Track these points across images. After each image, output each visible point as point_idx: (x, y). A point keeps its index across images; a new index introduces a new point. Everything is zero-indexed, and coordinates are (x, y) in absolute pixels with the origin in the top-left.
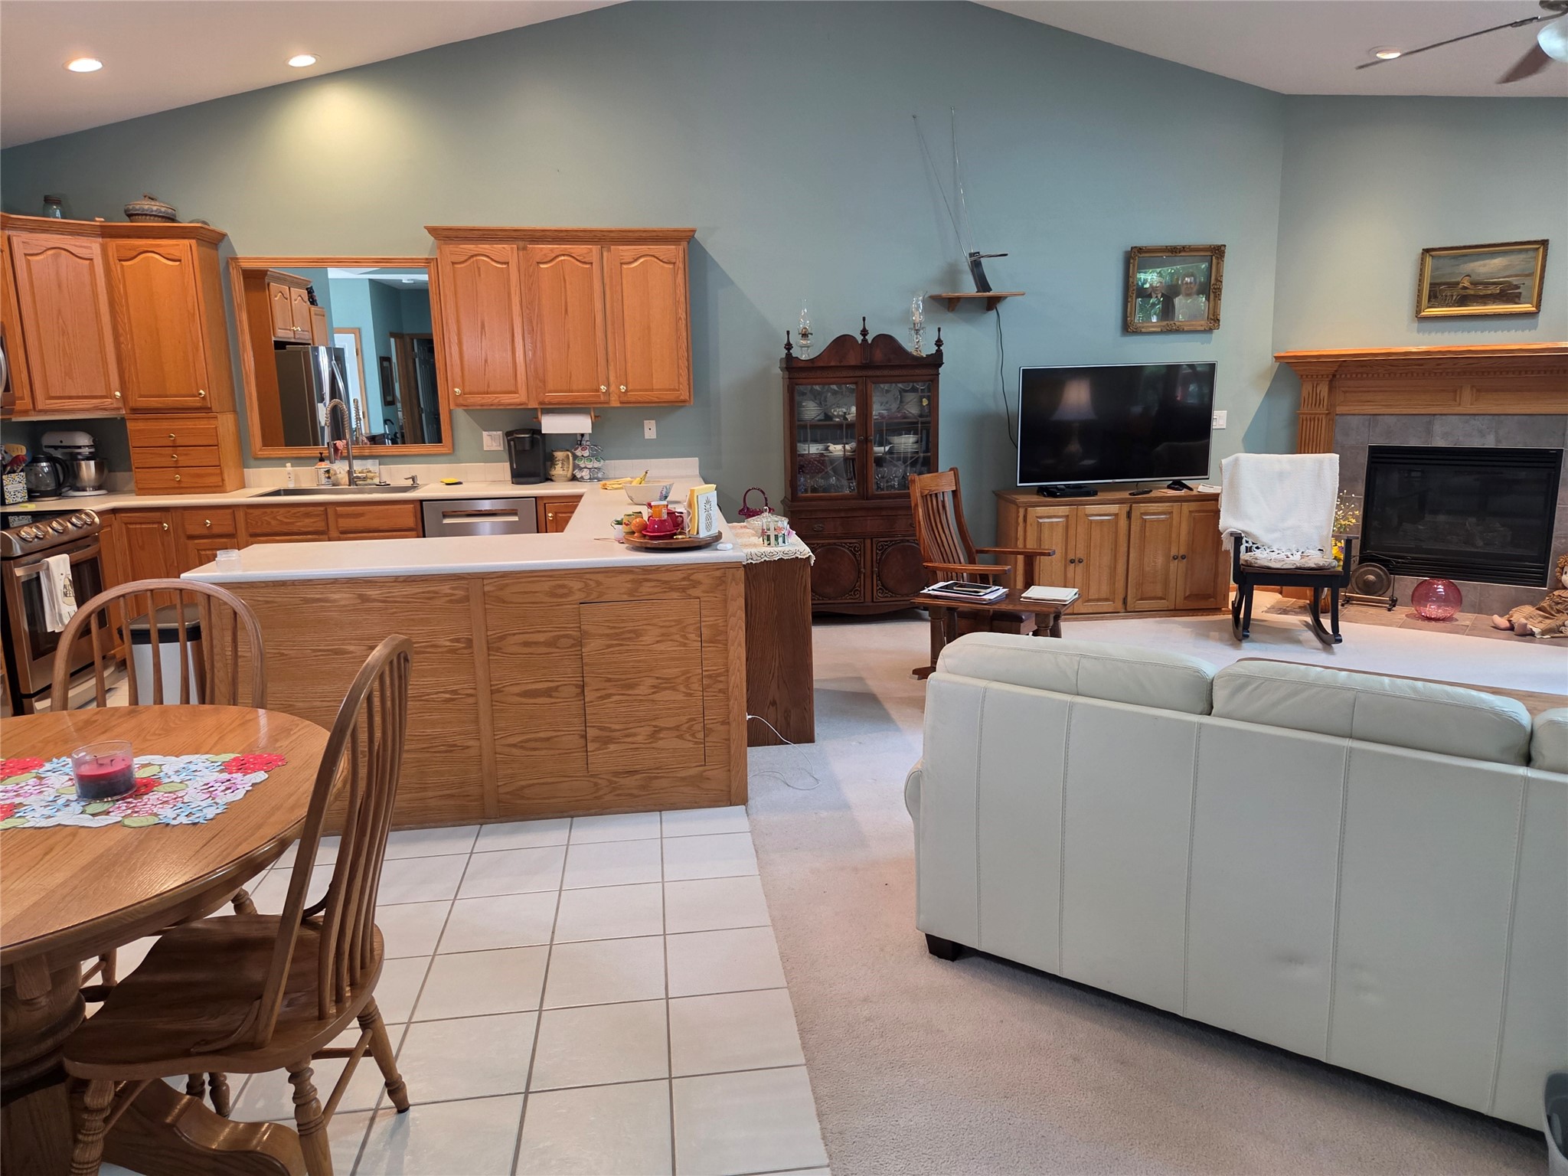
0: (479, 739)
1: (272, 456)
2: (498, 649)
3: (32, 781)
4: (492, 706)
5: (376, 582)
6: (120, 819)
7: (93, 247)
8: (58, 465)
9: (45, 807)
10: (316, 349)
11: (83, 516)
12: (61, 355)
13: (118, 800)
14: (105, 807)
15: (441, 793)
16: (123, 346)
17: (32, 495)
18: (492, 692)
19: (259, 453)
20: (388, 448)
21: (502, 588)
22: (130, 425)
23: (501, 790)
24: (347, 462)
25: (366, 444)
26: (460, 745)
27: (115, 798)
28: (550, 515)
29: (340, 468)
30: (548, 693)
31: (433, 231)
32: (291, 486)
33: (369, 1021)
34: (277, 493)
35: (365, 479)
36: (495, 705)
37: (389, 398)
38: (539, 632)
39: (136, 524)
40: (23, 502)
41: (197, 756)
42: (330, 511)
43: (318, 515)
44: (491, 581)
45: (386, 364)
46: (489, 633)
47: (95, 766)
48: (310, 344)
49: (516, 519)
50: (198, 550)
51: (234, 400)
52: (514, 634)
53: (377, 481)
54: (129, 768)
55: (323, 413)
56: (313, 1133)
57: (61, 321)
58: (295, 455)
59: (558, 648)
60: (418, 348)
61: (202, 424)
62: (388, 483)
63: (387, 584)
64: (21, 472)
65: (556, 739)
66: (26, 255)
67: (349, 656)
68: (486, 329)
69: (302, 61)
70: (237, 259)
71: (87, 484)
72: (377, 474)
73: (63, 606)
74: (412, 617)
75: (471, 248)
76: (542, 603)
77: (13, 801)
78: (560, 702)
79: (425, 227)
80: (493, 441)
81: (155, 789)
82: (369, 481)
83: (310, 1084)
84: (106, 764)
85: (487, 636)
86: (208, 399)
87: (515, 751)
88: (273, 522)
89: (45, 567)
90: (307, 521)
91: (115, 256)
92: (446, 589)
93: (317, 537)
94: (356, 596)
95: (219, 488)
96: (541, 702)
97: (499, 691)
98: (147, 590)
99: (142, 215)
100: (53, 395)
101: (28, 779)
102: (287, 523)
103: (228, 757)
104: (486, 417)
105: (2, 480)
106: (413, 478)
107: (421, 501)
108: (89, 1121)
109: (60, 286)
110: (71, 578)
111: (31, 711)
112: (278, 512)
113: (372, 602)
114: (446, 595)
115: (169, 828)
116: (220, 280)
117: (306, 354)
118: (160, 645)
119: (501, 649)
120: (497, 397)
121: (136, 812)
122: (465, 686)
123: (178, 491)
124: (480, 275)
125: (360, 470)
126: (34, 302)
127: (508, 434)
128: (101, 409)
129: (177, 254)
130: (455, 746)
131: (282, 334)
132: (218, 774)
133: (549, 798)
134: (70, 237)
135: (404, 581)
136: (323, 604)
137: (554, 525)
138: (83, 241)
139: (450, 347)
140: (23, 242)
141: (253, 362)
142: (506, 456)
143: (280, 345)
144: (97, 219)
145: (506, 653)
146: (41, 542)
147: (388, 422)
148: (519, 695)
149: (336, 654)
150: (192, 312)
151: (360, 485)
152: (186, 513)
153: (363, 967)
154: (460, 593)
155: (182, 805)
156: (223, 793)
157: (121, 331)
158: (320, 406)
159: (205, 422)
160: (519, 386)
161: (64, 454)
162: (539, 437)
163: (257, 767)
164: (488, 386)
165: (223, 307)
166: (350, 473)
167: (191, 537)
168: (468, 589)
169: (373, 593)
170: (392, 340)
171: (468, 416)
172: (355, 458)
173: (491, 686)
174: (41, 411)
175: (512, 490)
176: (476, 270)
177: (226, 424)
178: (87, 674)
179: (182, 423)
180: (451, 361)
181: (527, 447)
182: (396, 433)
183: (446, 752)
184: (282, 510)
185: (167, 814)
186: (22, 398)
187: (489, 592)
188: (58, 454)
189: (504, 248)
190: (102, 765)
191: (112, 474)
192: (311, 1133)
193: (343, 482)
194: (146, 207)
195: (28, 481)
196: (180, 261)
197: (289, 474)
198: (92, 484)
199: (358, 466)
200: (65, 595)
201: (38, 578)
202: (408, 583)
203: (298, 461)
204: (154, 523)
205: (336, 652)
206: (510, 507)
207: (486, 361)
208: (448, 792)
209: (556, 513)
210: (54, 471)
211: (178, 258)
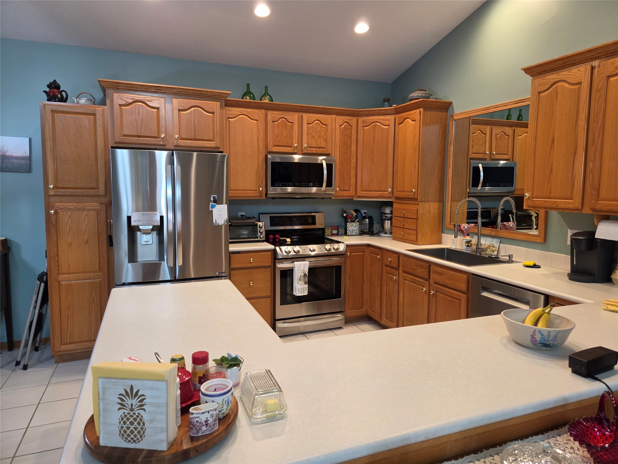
7: (391, 119)
12: (370, 172)
19: (448, 226)
22: (394, 205)
31: (528, 71)
39: (372, 253)
42: (431, 267)
43: (426, 268)
57: (372, 155)
61: (413, 207)
64: (357, 222)
66: (363, 127)
71: (387, 231)
72: (497, 249)
75: (555, 77)
86: (416, 194)
88: (409, 267)
90: (421, 270)
91: (398, 122)
95: (415, 243)
100: (364, 189)
102: (414, 269)
105: (347, 225)
106: (509, 256)
107: (472, 274)
109: (374, 140)
110: (306, 273)
112: (412, 261)
116: (445, 128)
123: (403, 240)
124: (557, 98)
125: (488, 244)
128: (384, 197)
129: (415, 117)
134: (383, 116)
138: (387, 117)
139: (528, 160)
140: (363, 121)
144: (393, 106)
146: (296, 254)
152: (386, 253)
159: (415, 206)
160: (575, 192)
164: (551, 192)
165: (445, 144)
166: (477, 245)
174: (360, 197)
176: (555, 94)
177: (427, 207)
179: (407, 206)
180: (528, 172)
196: (415, 121)
199: (489, 241)
200: (300, 280)
207: (551, 171)
211: (415, 119)
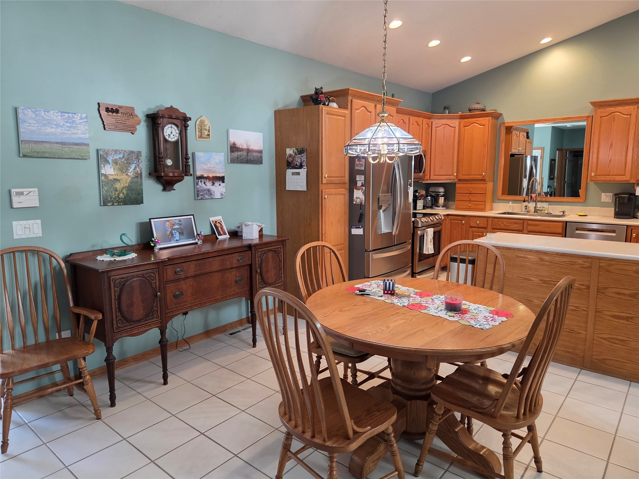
0: (586, 331)
1: (504, 199)
2: (603, 293)
3: (430, 300)
4: (595, 318)
5: (548, 254)
6: (458, 320)
7: (455, 123)
8: (433, 198)
9: (435, 309)
10: (526, 157)
11: (439, 216)
12: (440, 161)
13: (456, 313)
14: (453, 314)
15: (563, 349)
16: (460, 157)
17: (425, 207)
18: (596, 312)
19: (500, 197)
20: (549, 198)
21: (609, 265)
22: (457, 185)
23: (595, 357)
24: (535, 203)
25: (544, 196)
26: (576, 331)
27: (456, 312)
28: (634, 235)
29: (531, 205)
30: (627, 319)
31: (593, 103)
32: (510, 211)
33: (531, 429)
34: (504, 213)
35: (541, 210)
36: (597, 318)
37: (552, 177)
38: (626, 289)
39: (454, 220)
40: (421, 209)
41: (481, 306)
42: (525, 222)
43: (520, 224)
44: (603, 261)
45: (553, 162)
46: (599, 285)
47: (450, 300)
48: (524, 155)
49: (614, 234)
50: (473, 232)
51: (494, 177)
52: (612, 288)
53: (546, 212)
54: (461, 303)
55: (525, 182)
56: (509, 460)
57: (442, 149)
58: (514, 199)
59: (636, 298)
60: (569, 155)
61: (482, 186)
62: (551, 213)
63: (553, 255)
64: (422, 199)
65: (628, 342)
66: (436, 127)
67: (531, 282)
68: (613, 146)
69: (546, 40)
70: (505, 123)
71: (440, 205)
72: (547, 209)
73: (429, 245)
74: (562, 271)
75: (613, 109)
76: (630, 276)
77: (425, 305)
78: (633, 325)
79: (590, 102)
80: (607, 197)
81: (468, 313)
82: (543, 212)
83: (510, 441)
84: (454, 300)
85: (598, 286)
86: (485, 177)
87: (604, 341)
88: (502, 225)
89: (426, 232)
90: (515, 225)
91: (463, 125)
92: (580, 261)
93: (518, 232)
94: (538, 258)
95: (483, 210)
96: (622, 322)
97: (600, 312)
98: (467, 244)
99: (474, 110)
100: (436, 174)
101: (429, 299)
102: (507, 226)
103: (492, 309)
104: (604, 186)
105: (417, 202)
106: (563, 212)
107: (566, 222)
108: (435, 417)
109: (444, 138)
110: (433, 237)
111: (416, 277)
112: (504, 221)
113: (544, 261)
114: (580, 264)
115: (474, 328)
116: (497, 131)
117: (522, 159)
118: (460, 264)
119: (604, 293)
120: (613, 178)
121: (463, 319)
122: (582, 306)
123: (469, 210)
124: (614, 121)
125: (540, 207)
126: (436, 143)
127: (616, 195)
128: (449, 179)
129: (483, 122)
130: (573, 331)
131: (514, 151)
132: (489, 314)
133: (619, 368)
134: (450, 120)
135: (561, 255)
136: (524, 259)
137: (636, 239)
138: (453, 121)
139: (593, 155)
140: (436, 123)
141: (503, 162)
142: (613, 205)
143: (512, 155)
144: (459, 113)
145: (607, 296)
146: (426, 223)
147: (549, 187)
148: (611, 316)
149: (526, 280)
150: (485, 144)
151: (539, 213)
152: (471, 218)
153: (535, 406)
154: (587, 264)
155: (477, 321)
156: (491, 321)
157: (460, 152)
158: (524, 180)
159: (482, 185)
160: (627, 172)
161: (435, 194)
162: (633, 197)
163: (503, 315)
164: (609, 172)
165: (496, 142)
166: (535, 207)
167: (471, 227)
168: (591, 263)
169: (546, 258)
170: (557, 152)
171: (595, 186)
172: (538, 201)
173: (596, 309)
174: (432, 180)
175: (614, 221)
176: (613, 119)
177: (490, 185)
178: (431, 270)
179: (474, 185)
180: (592, 161)
181: (626, 201)
182: (552, 192)
183: (569, 332)
184: (506, 220)
185: (473, 323)
186: (427, 175)
187: (602, 266)
188: (433, 194)
189: (630, 108)
190: (453, 300)
191: (448, 202)
192: (508, 460)
193: (531, 211)
194: (476, 107)
195: (424, 203)
196: (484, 125)
197: (510, 206)
198: (442, 205)
199: (539, 205)
200: (431, 242)
201: (424, 235)
202: (562, 256)
203: (515, 201)
204: (459, 221)
205: (527, 279)
206: (611, 228)
207: (610, 161)
208: (568, 350)
209: (638, 234)
210: (432, 199)
211: (484, 124)
